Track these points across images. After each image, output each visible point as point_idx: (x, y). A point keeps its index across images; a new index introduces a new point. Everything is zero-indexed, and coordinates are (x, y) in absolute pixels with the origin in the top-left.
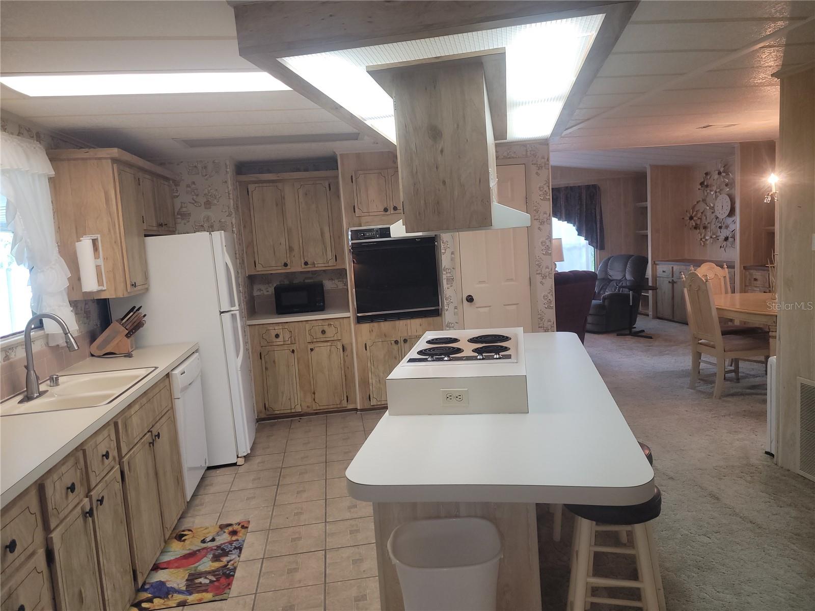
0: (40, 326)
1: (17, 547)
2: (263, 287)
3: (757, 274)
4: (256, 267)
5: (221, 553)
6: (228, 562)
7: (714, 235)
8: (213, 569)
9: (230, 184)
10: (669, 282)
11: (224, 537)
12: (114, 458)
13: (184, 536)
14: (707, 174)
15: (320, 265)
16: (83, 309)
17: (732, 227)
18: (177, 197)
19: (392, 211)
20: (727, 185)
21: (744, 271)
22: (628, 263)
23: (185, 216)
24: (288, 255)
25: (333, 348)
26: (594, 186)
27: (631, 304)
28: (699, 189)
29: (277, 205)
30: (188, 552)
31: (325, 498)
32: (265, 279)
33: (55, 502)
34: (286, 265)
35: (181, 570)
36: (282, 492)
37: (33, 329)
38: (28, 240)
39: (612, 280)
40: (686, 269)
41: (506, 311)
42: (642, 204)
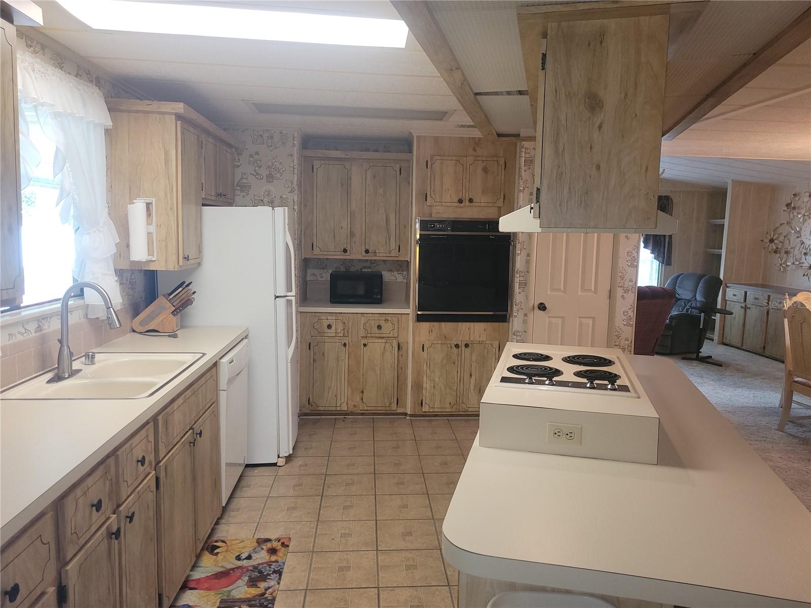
0: (81, 294)
1: (20, 591)
2: (317, 272)
4: (313, 250)
5: (258, 576)
6: (266, 590)
7: (798, 261)
8: (249, 596)
9: (296, 157)
10: (742, 307)
11: (262, 555)
12: (150, 464)
13: (216, 549)
14: (795, 195)
15: (381, 255)
16: (129, 279)
18: (238, 167)
19: (467, 203)
22: (701, 283)
23: (245, 188)
24: (349, 241)
25: (388, 345)
26: (668, 198)
27: (701, 327)
28: (784, 211)
29: (342, 185)
30: (221, 570)
31: (375, 519)
32: (321, 264)
33: (75, 524)
34: (345, 251)
35: (212, 593)
36: (327, 505)
37: (72, 297)
38: (76, 197)
39: (680, 299)
40: (762, 295)
41: (581, 324)
42: (719, 221)
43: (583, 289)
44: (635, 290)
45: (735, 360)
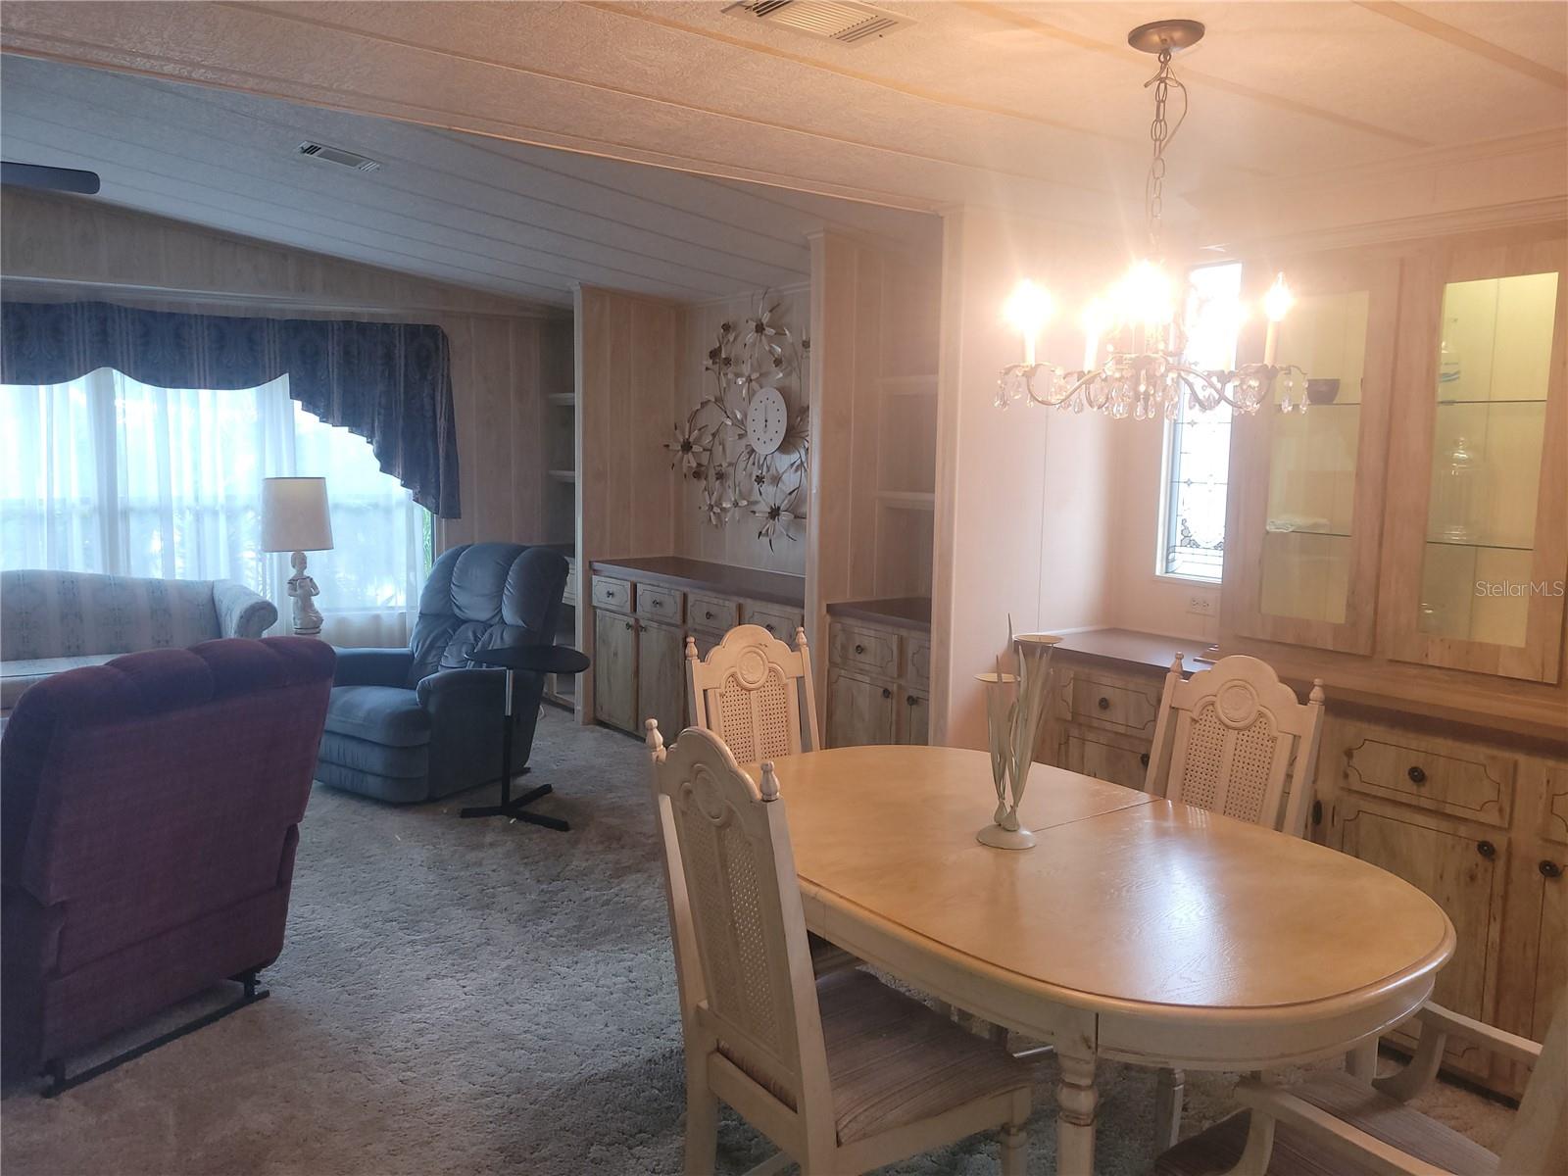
3: (867, 634)
7: (744, 499)
10: (629, 626)
14: (727, 328)
17: (791, 480)
20: (778, 362)
21: (828, 618)
22: (511, 573)
26: (432, 331)
27: (510, 711)
28: (707, 369)
39: (465, 622)
40: (670, 594)
42: (562, 398)
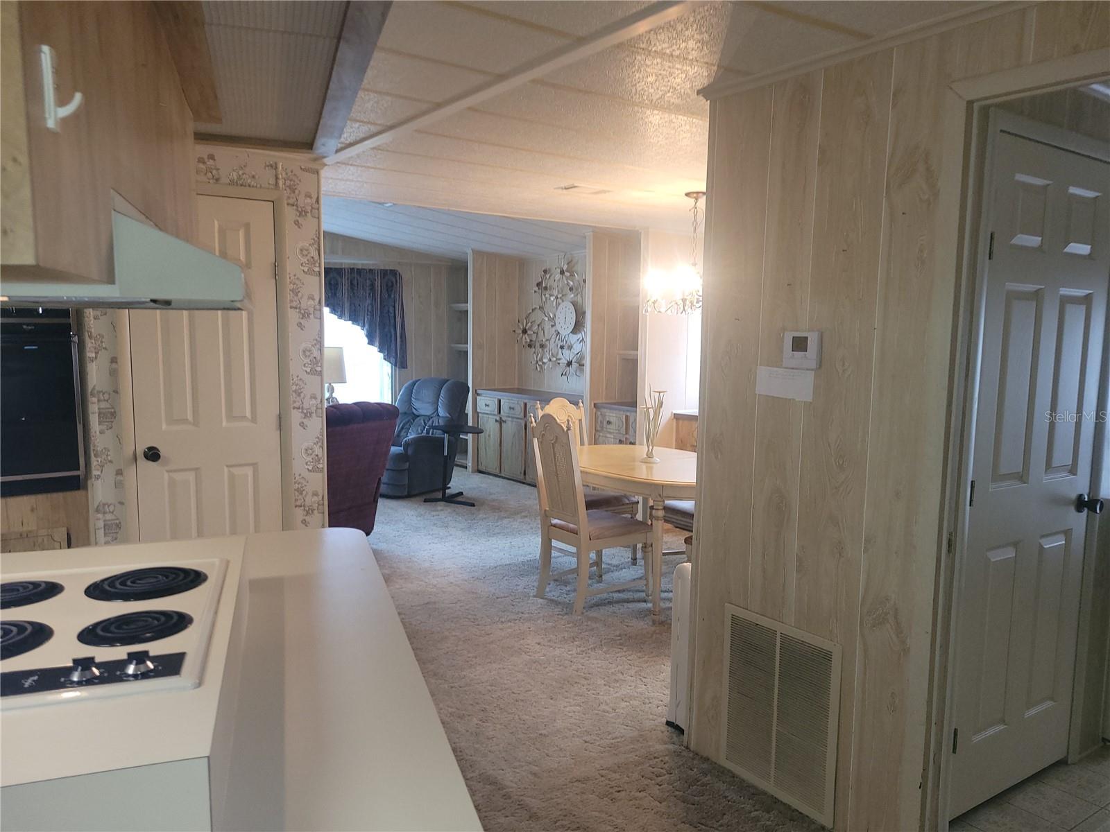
3: (612, 416)
7: (554, 357)
10: (496, 421)
14: (545, 272)
17: (577, 348)
20: (571, 289)
21: (595, 410)
22: (442, 392)
26: (394, 272)
27: (446, 454)
28: (535, 292)
39: (418, 416)
40: (518, 403)
41: (232, 477)
42: (462, 306)
43: (231, 417)
44: (322, 413)
45: (491, 494)
